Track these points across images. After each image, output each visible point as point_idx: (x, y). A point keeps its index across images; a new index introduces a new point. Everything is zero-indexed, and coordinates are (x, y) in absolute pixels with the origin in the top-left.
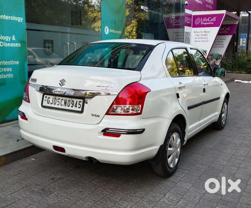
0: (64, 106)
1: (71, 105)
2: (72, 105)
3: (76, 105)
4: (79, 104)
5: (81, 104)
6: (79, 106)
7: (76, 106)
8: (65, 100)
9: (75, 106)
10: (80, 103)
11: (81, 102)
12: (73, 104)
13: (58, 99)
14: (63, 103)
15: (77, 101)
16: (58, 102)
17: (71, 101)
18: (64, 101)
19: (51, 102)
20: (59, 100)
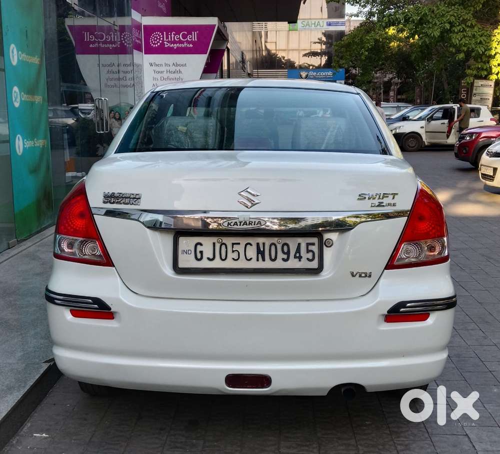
0: (258, 260)
1: (281, 255)
2: (285, 257)
3: (298, 255)
4: (308, 251)
5: (315, 248)
6: (310, 256)
7: (300, 258)
8: (258, 244)
9: (295, 257)
10: (311, 248)
11: (313, 244)
12: (288, 253)
13: (233, 244)
14: (252, 252)
15: (299, 244)
16: (233, 251)
17: (279, 247)
18: (255, 247)
19: (208, 253)
20: (236, 247)
